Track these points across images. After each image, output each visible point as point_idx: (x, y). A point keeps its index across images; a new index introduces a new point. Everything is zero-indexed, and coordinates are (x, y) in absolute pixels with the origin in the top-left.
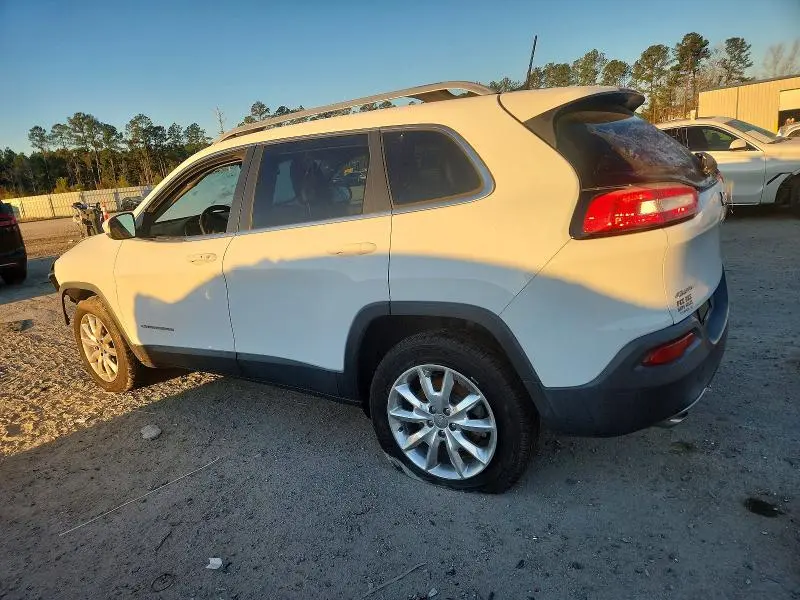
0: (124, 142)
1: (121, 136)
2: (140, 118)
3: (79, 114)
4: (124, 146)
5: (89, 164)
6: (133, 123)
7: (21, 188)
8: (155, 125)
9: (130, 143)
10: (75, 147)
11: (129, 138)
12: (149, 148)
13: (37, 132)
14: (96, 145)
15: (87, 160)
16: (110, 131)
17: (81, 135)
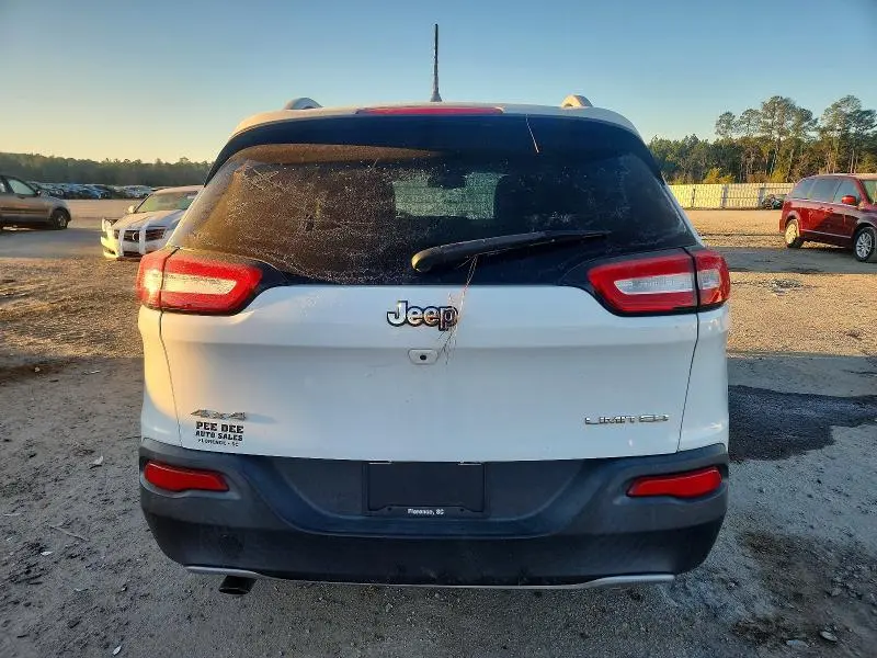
0: (816, 129)
1: (816, 121)
2: (848, 100)
3: (777, 97)
4: (814, 134)
5: (766, 154)
6: (836, 106)
7: (690, 176)
8: (863, 109)
9: (823, 131)
10: (759, 135)
11: (822, 124)
12: (845, 137)
13: (726, 118)
14: (781, 133)
15: (766, 151)
16: (805, 116)
17: (770, 121)
